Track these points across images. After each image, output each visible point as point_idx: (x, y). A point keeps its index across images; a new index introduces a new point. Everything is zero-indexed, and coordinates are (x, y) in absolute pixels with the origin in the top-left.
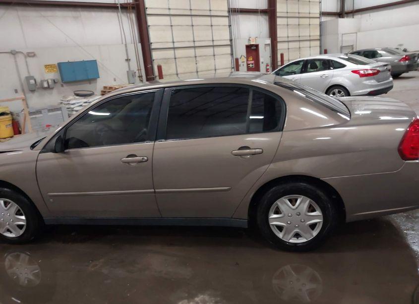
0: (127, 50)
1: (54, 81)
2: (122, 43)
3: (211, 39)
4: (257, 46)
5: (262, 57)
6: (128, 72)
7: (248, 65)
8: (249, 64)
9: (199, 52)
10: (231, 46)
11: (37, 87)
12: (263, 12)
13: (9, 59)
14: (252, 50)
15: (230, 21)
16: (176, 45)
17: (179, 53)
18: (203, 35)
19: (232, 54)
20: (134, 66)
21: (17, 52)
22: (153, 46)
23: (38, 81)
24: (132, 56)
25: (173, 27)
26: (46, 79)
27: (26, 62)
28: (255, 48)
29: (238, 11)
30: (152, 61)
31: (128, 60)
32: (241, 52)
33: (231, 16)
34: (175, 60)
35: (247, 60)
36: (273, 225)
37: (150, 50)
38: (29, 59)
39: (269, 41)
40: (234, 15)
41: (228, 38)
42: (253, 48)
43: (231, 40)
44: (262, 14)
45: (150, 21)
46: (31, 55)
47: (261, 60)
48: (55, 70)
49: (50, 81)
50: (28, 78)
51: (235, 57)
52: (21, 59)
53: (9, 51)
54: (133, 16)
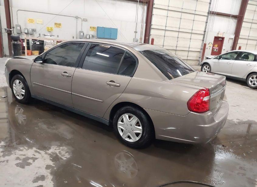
0: (136, 26)
1: (93, 35)
2: (135, 22)
3: (191, 29)
4: (223, 38)
5: (225, 46)
6: (134, 39)
7: (213, 49)
8: (215, 49)
9: (181, 35)
10: (204, 35)
11: (84, 37)
12: (234, 17)
13: (74, 20)
14: (219, 40)
15: (207, 19)
16: (167, 28)
17: (168, 33)
18: (186, 26)
19: (203, 40)
20: (138, 36)
21: (78, 17)
22: (152, 27)
23: (85, 34)
24: (139, 30)
25: (168, 17)
26: (89, 34)
27: (82, 23)
28: (221, 39)
29: (215, 14)
30: (149, 35)
31: (136, 32)
32: (210, 40)
33: (209, 16)
34: (164, 37)
35: (213, 46)
36: (120, 128)
37: (150, 28)
38: (84, 22)
39: (233, 37)
40: (212, 16)
41: (204, 30)
42: (219, 39)
43: (205, 32)
44: (233, 18)
45: (155, 11)
46: (85, 20)
47: (224, 48)
48: (95, 30)
49: (91, 35)
50: (81, 32)
51: (204, 43)
52: (79, 21)
53: (75, 16)
54: (146, 7)
